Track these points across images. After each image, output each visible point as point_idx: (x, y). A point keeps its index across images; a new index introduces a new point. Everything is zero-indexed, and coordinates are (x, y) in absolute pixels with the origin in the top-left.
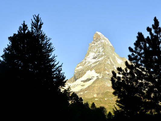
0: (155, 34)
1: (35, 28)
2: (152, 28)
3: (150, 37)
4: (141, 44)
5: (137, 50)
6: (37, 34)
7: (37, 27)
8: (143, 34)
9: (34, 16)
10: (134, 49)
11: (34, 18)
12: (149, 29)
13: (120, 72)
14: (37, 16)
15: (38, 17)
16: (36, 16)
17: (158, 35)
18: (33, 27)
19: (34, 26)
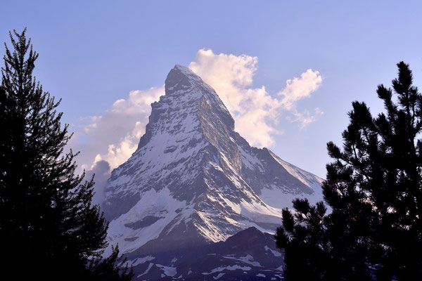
0: (400, 108)
1: (13, 71)
2: (392, 88)
3: (386, 116)
4: (362, 136)
5: (351, 153)
6: (20, 88)
7: (21, 67)
8: (368, 107)
9: (13, 34)
10: (342, 150)
11: (13, 41)
12: (383, 93)
13: (303, 215)
14: (20, 35)
15: (22, 38)
16: (18, 35)
17: (408, 110)
18: (10, 66)
19: (12, 64)
